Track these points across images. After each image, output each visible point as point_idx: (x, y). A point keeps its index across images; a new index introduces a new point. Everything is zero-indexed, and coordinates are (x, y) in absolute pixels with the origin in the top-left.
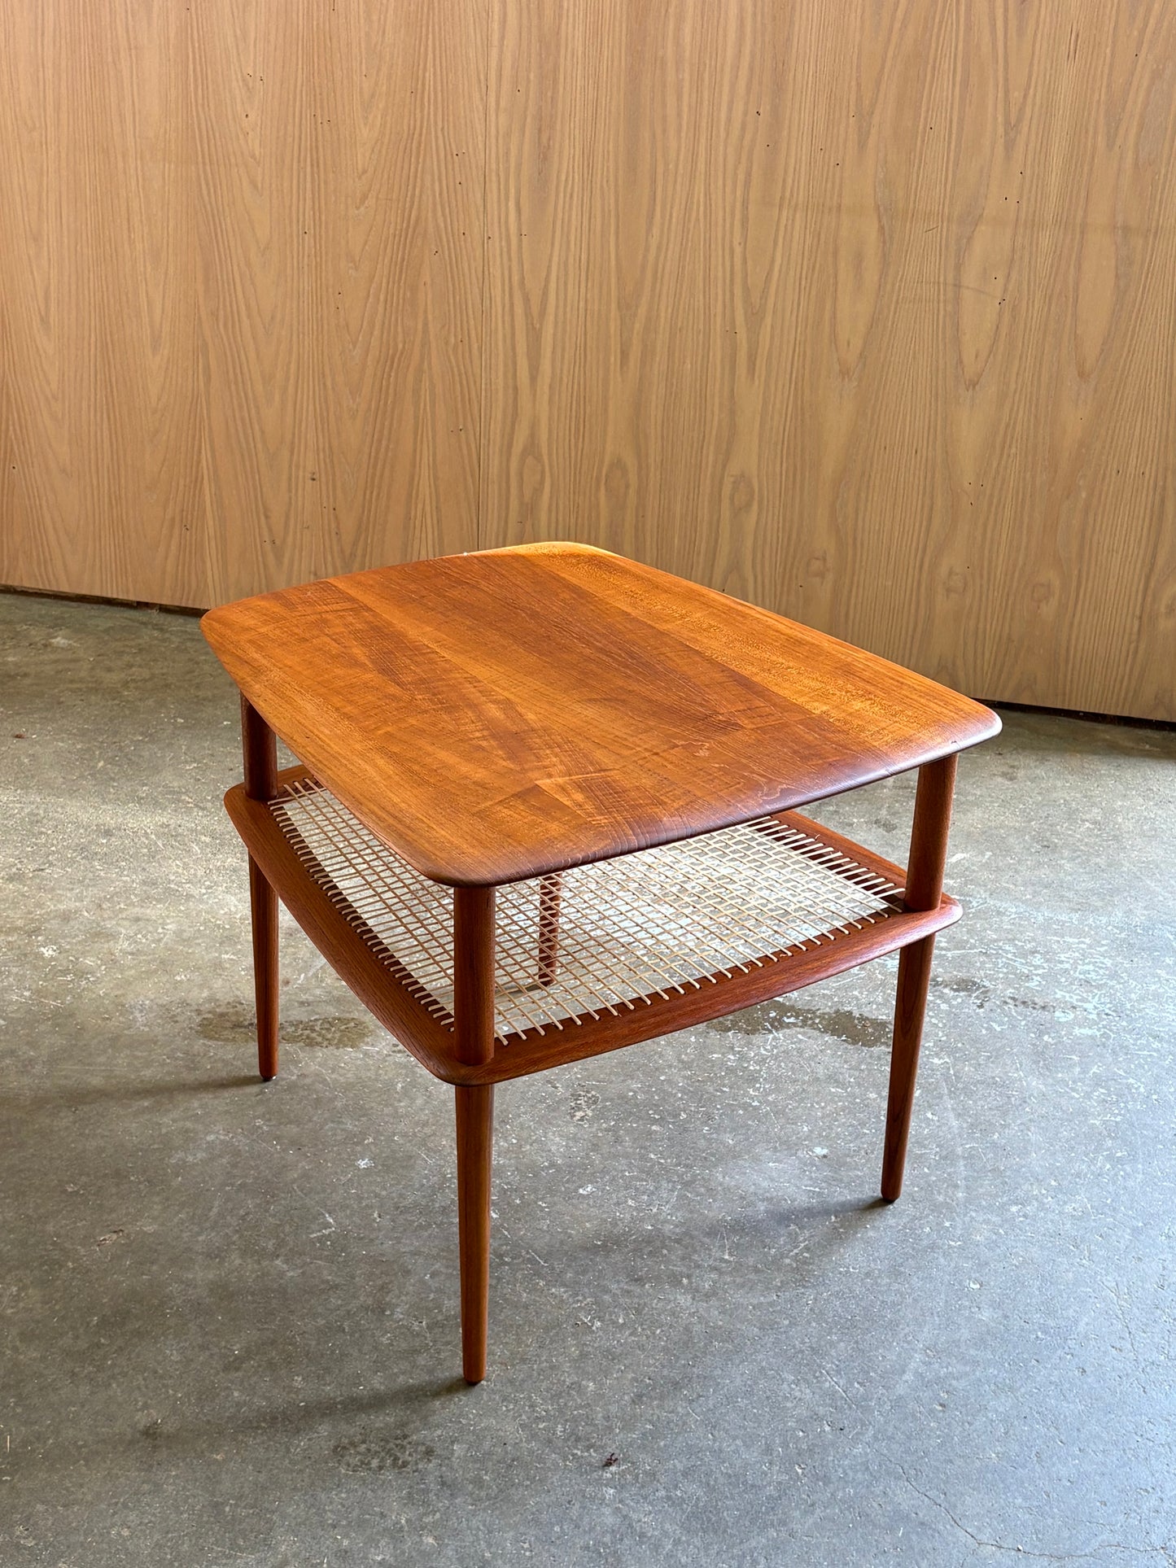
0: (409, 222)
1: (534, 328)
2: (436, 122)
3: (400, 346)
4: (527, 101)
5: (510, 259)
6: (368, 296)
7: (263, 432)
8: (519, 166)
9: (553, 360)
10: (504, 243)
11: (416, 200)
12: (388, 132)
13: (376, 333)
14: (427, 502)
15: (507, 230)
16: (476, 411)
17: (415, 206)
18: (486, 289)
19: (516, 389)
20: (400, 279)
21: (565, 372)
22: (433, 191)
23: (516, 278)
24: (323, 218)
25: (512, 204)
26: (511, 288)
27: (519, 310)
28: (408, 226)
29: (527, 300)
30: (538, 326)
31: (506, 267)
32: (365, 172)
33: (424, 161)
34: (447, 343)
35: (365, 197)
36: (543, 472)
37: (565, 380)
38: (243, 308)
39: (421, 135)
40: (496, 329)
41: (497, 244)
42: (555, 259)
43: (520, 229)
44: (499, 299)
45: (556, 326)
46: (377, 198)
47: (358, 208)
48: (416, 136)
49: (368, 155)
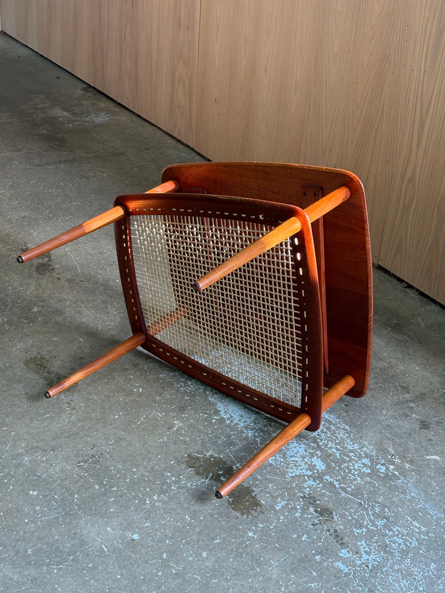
0: (385, 55)
1: (423, 120)
2: (402, 9)
3: (373, 115)
4: (438, 4)
5: (419, 83)
6: (366, 87)
7: (322, 140)
8: (430, 36)
9: (428, 138)
10: (418, 74)
11: (390, 45)
12: (384, 10)
13: (366, 105)
14: (371, 192)
15: (420, 68)
16: (394, 154)
17: (389, 48)
18: (408, 95)
19: (411, 148)
20: (378, 82)
21: (431, 144)
22: (396, 43)
23: (420, 93)
24: (357, 45)
25: (424, 55)
26: (417, 97)
27: (418, 109)
28: (385, 57)
29: (422, 105)
30: (424, 119)
31: (417, 86)
32: (374, 27)
33: (395, 26)
34: (390, 117)
35: (372, 40)
36: (414, 193)
37: (430, 149)
38: (324, 81)
39: (396, 13)
40: (408, 117)
41: (415, 73)
42: (436, 87)
43: (425, 68)
44: (412, 102)
45: (431, 121)
46: (376, 41)
47: (369, 44)
48: (394, 14)
49: (376, 19)
